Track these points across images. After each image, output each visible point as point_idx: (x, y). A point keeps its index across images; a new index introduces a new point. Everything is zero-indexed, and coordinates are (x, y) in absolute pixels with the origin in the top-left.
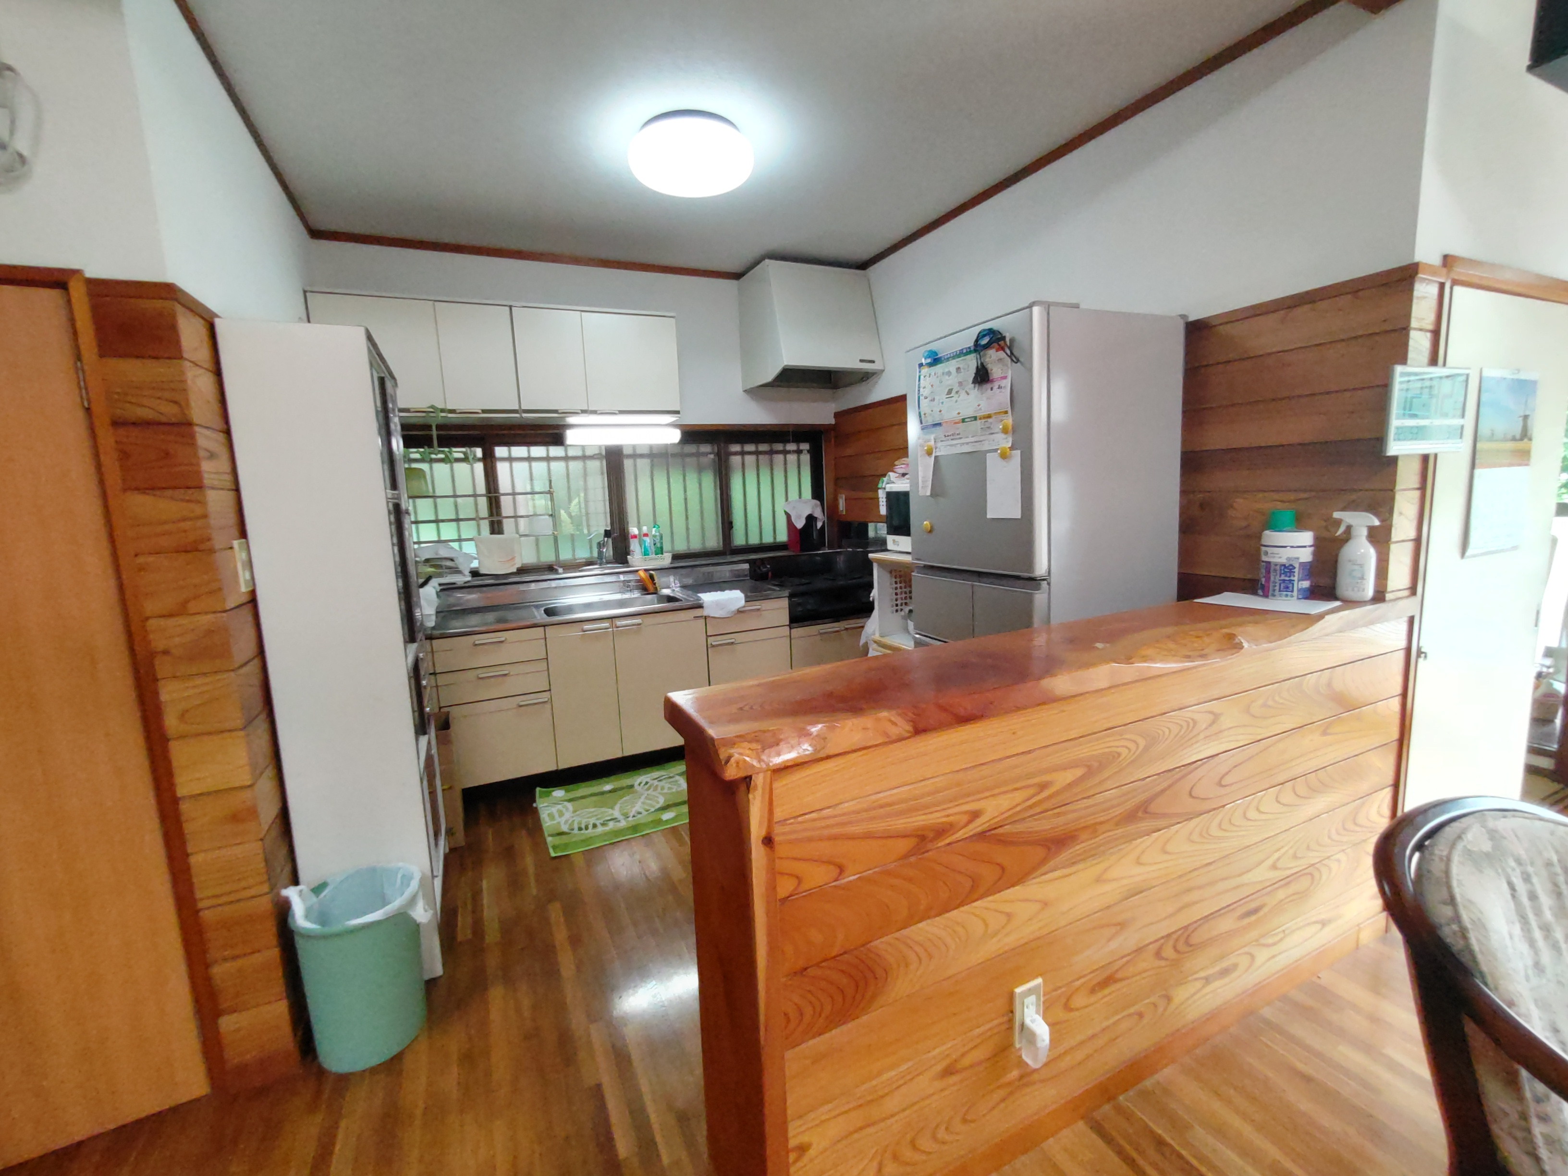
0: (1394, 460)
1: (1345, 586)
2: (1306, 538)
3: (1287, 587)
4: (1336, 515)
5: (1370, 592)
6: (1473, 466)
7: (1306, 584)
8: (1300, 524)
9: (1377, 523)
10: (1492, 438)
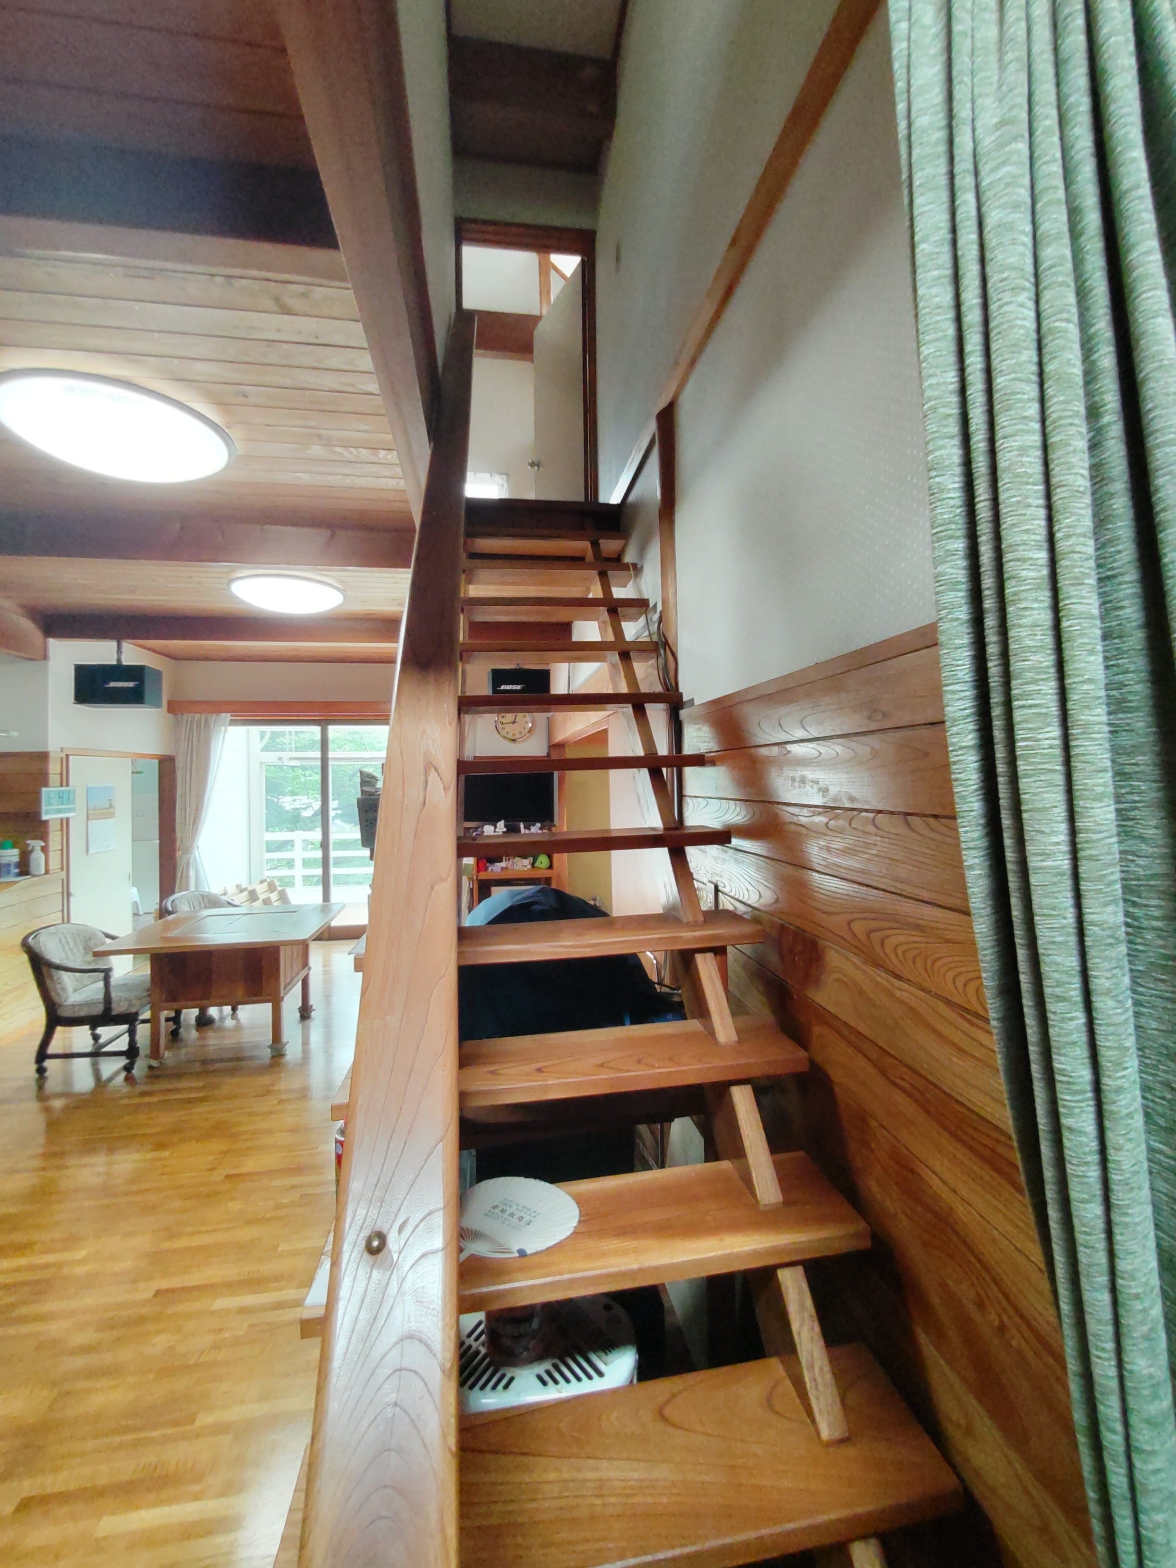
0: (47, 822)
1: (33, 869)
2: (16, 852)
3: (9, 872)
4: (28, 842)
5: (43, 871)
6: (88, 819)
7: (17, 871)
8: (14, 847)
9: (43, 844)
10: (94, 809)
